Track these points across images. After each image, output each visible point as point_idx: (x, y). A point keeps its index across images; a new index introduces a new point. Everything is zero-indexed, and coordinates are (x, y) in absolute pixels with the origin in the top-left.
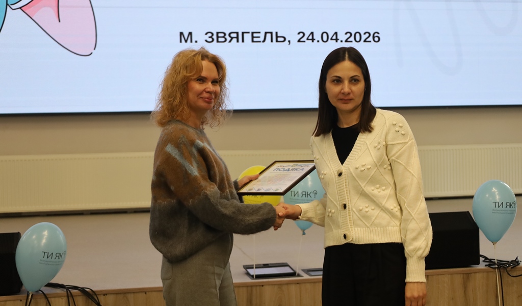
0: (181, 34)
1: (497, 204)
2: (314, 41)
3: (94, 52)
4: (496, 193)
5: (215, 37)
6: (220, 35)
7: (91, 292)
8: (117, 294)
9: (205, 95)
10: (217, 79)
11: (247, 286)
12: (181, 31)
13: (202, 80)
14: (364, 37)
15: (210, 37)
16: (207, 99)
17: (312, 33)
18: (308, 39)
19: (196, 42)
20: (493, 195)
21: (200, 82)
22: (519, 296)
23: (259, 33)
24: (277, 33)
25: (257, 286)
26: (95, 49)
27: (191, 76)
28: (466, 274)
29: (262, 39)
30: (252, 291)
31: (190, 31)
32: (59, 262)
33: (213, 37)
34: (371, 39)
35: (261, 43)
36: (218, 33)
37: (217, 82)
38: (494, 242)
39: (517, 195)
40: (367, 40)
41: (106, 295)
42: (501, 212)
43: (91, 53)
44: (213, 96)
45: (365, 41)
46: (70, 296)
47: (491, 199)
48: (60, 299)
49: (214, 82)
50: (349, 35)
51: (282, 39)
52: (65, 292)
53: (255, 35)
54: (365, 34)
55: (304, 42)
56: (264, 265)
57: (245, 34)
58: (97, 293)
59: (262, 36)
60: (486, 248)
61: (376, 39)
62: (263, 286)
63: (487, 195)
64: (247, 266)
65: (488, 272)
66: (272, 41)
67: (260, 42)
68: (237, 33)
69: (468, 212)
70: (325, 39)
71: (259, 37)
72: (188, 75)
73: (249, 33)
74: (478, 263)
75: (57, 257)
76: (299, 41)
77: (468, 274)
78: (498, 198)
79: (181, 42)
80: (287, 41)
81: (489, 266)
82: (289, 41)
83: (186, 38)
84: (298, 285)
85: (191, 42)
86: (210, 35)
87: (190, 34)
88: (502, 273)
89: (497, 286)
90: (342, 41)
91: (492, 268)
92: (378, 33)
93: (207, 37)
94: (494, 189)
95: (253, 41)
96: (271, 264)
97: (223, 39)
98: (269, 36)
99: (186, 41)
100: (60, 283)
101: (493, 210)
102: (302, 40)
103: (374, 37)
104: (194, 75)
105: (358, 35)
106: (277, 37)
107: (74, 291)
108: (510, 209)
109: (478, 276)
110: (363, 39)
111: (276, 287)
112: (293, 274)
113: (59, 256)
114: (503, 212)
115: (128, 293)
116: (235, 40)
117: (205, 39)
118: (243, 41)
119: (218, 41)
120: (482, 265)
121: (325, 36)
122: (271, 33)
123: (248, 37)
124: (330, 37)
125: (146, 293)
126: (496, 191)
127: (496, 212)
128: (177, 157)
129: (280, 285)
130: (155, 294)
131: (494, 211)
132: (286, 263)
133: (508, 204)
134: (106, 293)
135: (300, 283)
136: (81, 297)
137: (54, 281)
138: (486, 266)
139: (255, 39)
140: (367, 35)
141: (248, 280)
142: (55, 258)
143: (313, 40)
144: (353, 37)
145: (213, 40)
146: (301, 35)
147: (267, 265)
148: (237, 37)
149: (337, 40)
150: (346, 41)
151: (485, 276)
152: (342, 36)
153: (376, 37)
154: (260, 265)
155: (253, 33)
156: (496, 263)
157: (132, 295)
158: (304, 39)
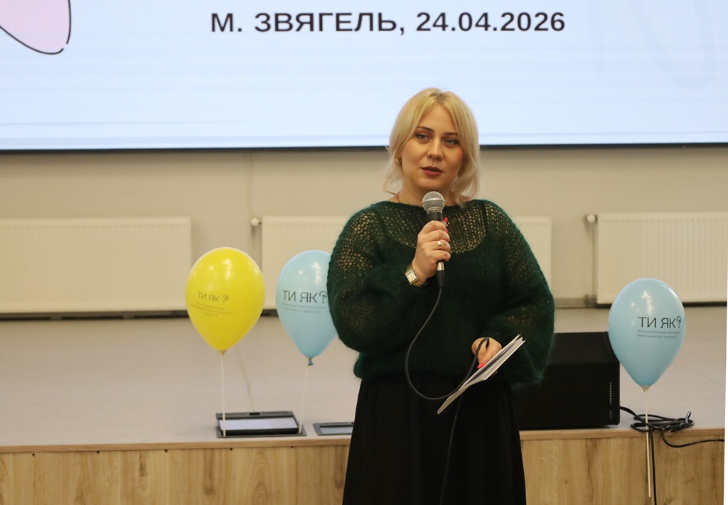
0: (215, 16)
1: (645, 321)
2: (447, 28)
3: (66, 47)
4: (648, 302)
5: (272, 22)
6: (281, 18)
11: (205, 449)
12: (214, 12)
14: (535, 21)
15: (263, 22)
17: (443, 15)
18: (435, 25)
19: (240, 30)
20: (642, 304)
22: (688, 481)
23: (350, 14)
24: (380, 15)
26: (67, 42)
28: (591, 439)
29: (354, 25)
30: (212, 457)
31: (230, 12)
33: (269, 22)
34: (548, 24)
35: (353, 32)
38: (646, 385)
39: (686, 305)
40: (542, 27)
42: (652, 334)
43: (62, 50)
45: (537, 28)
47: (638, 310)
50: (508, 18)
51: (390, 26)
53: (342, 18)
54: (537, 15)
55: (429, 30)
56: (251, 414)
57: (324, 17)
59: (355, 20)
60: (632, 395)
61: (558, 25)
62: (231, 449)
63: (633, 304)
64: (218, 415)
65: (631, 437)
66: (371, 29)
67: (351, 30)
68: (311, 15)
69: (606, 333)
70: (465, 25)
71: (349, 22)
73: (331, 14)
74: (616, 421)
76: (419, 29)
77: (595, 440)
79: (213, 30)
80: (398, 29)
81: (635, 426)
82: (402, 29)
83: (222, 24)
84: (292, 450)
85: (231, 30)
86: (264, 18)
87: (230, 16)
88: (656, 440)
89: (647, 461)
90: (495, 29)
91: (639, 430)
92: (561, 15)
93: (258, 22)
94: (646, 295)
95: (338, 29)
96: (264, 413)
97: (286, 26)
98: (366, 19)
99: (222, 29)
101: (639, 331)
102: (424, 27)
103: (553, 22)
105: (524, 20)
106: (381, 21)
108: (669, 330)
109: (614, 444)
110: (534, 25)
111: (255, 452)
112: (293, 432)
114: (657, 334)
116: (306, 27)
117: (256, 25)
118: (321, 29)
119: (277, 29)
120: (624, 426)
121: (465, 20)
122: (371, 15)
123: (329, 22)
124: (474, 22)
125: (33, 455)
126: (649, 297)
127: (644, 334)
129: (262, 448)
130: (49, 455)
131: (639, 334)
132: (291, 412)
133: (665, 321)
135: (296, 447)
138: (631, 426)
139: (342, 26)
140: (542, 18)
141: (213, 438)
143: (444, 26)
144: (516, 21)
145: (269, 27)
146: (424, 18)
147: (258, 414)
148: (312, 21)
149: (486, 26)
150: (504, 29)
151: (626, 445)
152: (496, 21)
153: (557, 22)
154: (245, 413)
155: (338, 15)
156: (647, 421)
157: (11, 456)
158: (429, 25)
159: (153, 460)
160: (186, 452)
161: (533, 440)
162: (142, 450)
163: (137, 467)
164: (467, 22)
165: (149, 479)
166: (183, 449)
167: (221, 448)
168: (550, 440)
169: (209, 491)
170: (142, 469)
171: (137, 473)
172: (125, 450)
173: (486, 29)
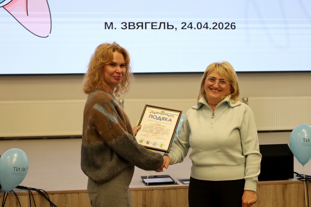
1: (305, 140)
2: (192, 28)
4: (305, 133)
5: (127, 25)
6: (131, 24)
7: (44, 193)
8: (60, 194)
9: (115, 75)
10: (123, 64)
11: (143, 190)
12: (106, 22)
13: (113, 64)
14: (225, 26)
15: (124, 26)
16: (117, 78)
17: (191, 23)
18: (188, 27)
19: (115, 29)
20: (303, 134)
21: (112, 66)
23: (156, 23)
24: (168, 23)
25: (149, 190)
26: (50, 33)
27: (106, 62)
28: (284, 184)
29: (158, 27)
30: (146, 193)
31: (112, 22)
32: (24, 173)
34: (229, 27)
35: (158, 30)
36: (129, 23)
37: (124, 66)
38: (303, 164)
40: (227, 28)
41: (54, 194)
42: (308, 145)
43: (48, 36)
44: (121, 75)
45: (226, 28)
46: (31, 195)
47: (301, 136)
48: (25, 196)
49: (122, 66)
50: (215, 24)
51: (171, 27)
52: (28, 192)
53: (154, 24)
54: (226, 24)
55: (186, 29)
56: (154, 176)
57: (147, 24)
58: (48, 193)
59: (158, 25)
60: (298, 168)
61: (233, 27)
62: (153, 190)
63: (299, 134)
64: (143, 176)
65: (299, 183)
66: (165, 28)
68: (142, 23)
69: (287, 144)
70: (199, 27)
71: (156, 26)
72: (104, 62)
73: (150, 23)
74: (293, 177)
75: (23, 171)
76: (182, 28)
78: (306, 136)
79: (105, 29)
80: (174, 28)
81: (300, 179)
82: (176, 29)
83: (109, 26)
84: (175, 190)
85: (112, 28)
86: (124, 24)
87: (112, 23)
88: (308, 184)
89: (304, 192)
90: (210, 29)
91: (302, 181)
92: (234, 23)
93: (122, 26)
94: (304, 130)
95: (152, 28)
96: (159, 176)
97: (133, 27)
98: (162, 25)
99: (109, 28)
100: (25, 186)
101: (303, 144)
102: (184, 28)
103: (231, 26)
104: (108, 61)
105: (221, 25)
106: (168, 26)
107: (33, 192)
109: (292, 185)
111: (161, 191)
112: (173, 183)
113: (24, 169)
115: (67, 193)
116: (140, 28)
118: (146, 28)
119: (129, 28)
120: (295, 179)
122: (164, 23)
123: (149, 26)
124: (203, 26)
125: (78, 194)
126: (305, 131)
127: (305, 145)
128: (103, 112)
129: (164, 189)
130: (84, 194)
132: (169, 175)
134: (53, 193)
135: (177, 189)
136: (38, 195)
137: (21, 185)
138: (298, 179)
139: (154, 27)
140: (227, 24)
141: (144, 186)
142: (22, 171)
144: (218, 26)
145: (126, 27)
146: (184, 24)
147: (157, 176)
148: (142, 25)
149: (207, 28)
150: (213, 28)
151: (297, 186)
152: (211, 25)
153: (233, 26)
154: (152, 176)
155: (152, 23)
156: (304, 177)
157: (70, 194)
158: (186, 27)
160: (136, 192)
161: (263, 185)
164: (200, 26)
166: (134, 191)
168: (270, 184)
173: (207, 29)
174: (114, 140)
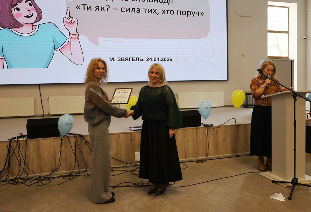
0: (110, 58)
1: (206, 108)
3: (83, 64)
5: (121, 59)
6: (122, 59)
7: (82, 136)
9: (100, 73)
10: (104, 68)
11: (130, 133)
14: (167, 59)
16: (101, 75)
17: (151, 58)
19: (115, 61)
21: (98, 69)
22: (213, 135)
29: (135, 60)
32: (71, 126)
34: (169, 60)
36: (122, 58)
38: (205, 119)
42: (207, 110)
44: (103, 74)
45: (167, 61)
50: (162, 59)
51: (142, 60)
53: (133, 59)
56: (136, 127)
59: (135, 59)
60: (203, 121)
61: (171, 60)
62: (135, 133)
64: (130, 127)
65: (203, 128)
66: (139, 61)
68: (128, 58)
69: (198, 110)
70: (155, 60)
72: (94, 67)
74: (200, 125)
76: (147, 60)
77: (197, 129)
78: (206, 106)
81: (204, 126)
82: (144, 61)
86: (119, 58)
87: (113, 58)
88: (208, 129)
93: (118, 59)
95: (133, 61)
96: (138, 127)
97: (123, 60)
98: (138, 59)
99: (112, 61)
104: (96, 67)
105: (165, 59)
106: (140, 59)
108: (210, 109)
109: (201, 129)
110: (167, 60)
111: (139, 133)
113: (71, 124)
116: (127, 60)
118: (130, 61)
119: (122, 61)
120: (202, 126)
122: (138, 58)
123: (131, 59)
124: (157, 59)
126: (206, 103)
128: (94, 92)
131: (205, 110)
133: (209, 107)
139: (133, 60)
140: (168, 59)
141: (131, 131)
143: (151, 60)
145: (120, 60)
146: (148, 59)
148: (128, 59)
149: (159, 60)
150: (162, 61)
153: (171, 59)
154: (134, 127)
155: (133, 58)
156: (206, 125)
158: (149, 60)
159: (121, 135)
162: (119, 134)
163: (118, 137)
165: (120, 139)
167: (133, 133)
169: (131, 141)
170: (119, 137)
171: (118, 138)
172: (116, 134)
174: (101, 105)
